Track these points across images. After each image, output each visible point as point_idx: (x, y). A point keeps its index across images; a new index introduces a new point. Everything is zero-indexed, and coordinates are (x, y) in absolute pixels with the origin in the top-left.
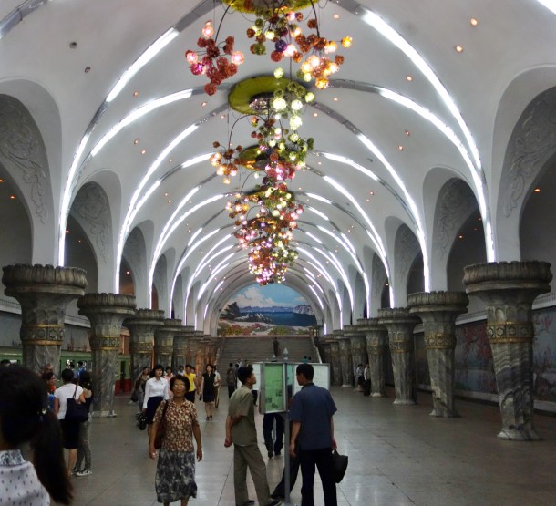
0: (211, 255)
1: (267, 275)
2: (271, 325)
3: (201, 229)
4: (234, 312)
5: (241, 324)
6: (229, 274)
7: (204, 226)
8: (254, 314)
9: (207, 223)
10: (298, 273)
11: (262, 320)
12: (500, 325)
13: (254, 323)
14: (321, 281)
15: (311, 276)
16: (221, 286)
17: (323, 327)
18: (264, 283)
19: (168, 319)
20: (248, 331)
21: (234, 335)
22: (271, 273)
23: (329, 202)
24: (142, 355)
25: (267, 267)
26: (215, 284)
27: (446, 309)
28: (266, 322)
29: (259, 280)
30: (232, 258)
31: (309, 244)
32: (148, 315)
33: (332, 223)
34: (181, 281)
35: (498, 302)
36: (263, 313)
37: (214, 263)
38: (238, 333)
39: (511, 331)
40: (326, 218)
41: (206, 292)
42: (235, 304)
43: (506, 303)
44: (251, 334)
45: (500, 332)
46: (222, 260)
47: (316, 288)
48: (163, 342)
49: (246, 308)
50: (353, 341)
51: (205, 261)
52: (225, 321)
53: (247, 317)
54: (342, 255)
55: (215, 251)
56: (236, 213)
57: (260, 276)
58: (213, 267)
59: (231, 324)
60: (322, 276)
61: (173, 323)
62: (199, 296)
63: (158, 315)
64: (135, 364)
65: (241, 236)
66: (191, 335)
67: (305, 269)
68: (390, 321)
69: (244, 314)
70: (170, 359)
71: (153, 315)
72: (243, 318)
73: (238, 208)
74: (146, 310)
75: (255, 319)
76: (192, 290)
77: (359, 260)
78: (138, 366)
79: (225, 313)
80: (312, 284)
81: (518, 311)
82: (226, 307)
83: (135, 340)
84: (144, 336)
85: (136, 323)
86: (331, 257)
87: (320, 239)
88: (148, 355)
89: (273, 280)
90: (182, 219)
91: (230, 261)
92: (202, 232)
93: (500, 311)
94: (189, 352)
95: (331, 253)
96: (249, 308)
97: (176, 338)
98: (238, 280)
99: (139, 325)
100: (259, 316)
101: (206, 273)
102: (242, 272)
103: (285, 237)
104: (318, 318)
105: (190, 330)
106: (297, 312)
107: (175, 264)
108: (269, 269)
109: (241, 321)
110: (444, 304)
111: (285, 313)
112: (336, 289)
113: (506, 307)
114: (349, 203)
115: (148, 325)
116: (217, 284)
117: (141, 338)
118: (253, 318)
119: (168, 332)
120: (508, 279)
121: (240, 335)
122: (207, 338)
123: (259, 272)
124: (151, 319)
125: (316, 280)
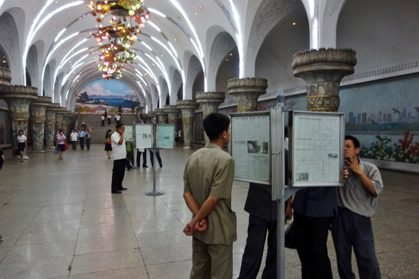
0: (71, 54)
1: (111, 72)
2: (109, 107)
3: (65, 30)
4: (85, 98)
5: (89, 106)
6: (84, 70)
7: (68, 27)
8: (98, 99)
9: (70, 25)
10: (130, 73)
11: (103, 104)
12: (319, 98)
13: (98, 105)
14: (147, 78)
15: (139, 75)
16: (78, 79)
17: (144, 108)
18: (108, 78)
19: (40, 97)
20: (94, 110)
21: (85, 113)
22: (114, 71)
23: (164, 16)
24: (20, 122)
25: (111, 66)
26: (73, 76)
27: (255, 90)
28: (106, 105)
29: (104, 76)
30: (87, 58)
31: (142, 51)
32: (23, 90)
33: (163, 34)
34: (49, 70)
35: (320, 80)
36: (104, 99)
37: (74, 60)
38: (87, 111)
39: (328, 102)
40: (159, 30)
41: (67, 82)
42: (85, 93)
43: (326, 81)
44: (96, 112)
45: (320, 103)
46: (80, 58)
47: (142, 83)
48: (37, 113)
49: (93, 96)
50: (169, 115)
51: (68, 57)
52: (79, 104)
53: (94, 101)
54: (166, 58)
55: (75, 50)
56: (98, 11)
57: (106, 73)
58: (73, 63)
59: (83, 106)
60: (148, 75)
61: (44, 99)
62: (63, 84)
63: (32, 91)
64: (14, 129)
65: (98, 37)
66: (58, 109)
67: (136, 70)
68: (205, 101)
69: (92, 100)
70: (43, 125)
71: (28, 90)
72: (91, 102)
73: (99, 7)
74: (21, 86)
75: (98, 103)
76: (57, 78)
77: (179, 61)
78: (16, 130)
79: (79, 98)
80: (140, 80)
81: (333, 88)
82: (79, 95)
83: (12, 110)
84: (21, 107)
85: (13, 96)
86: (157, 61)
87: (151, 47)
88: (25, 122)
89: (113, 77)
90: (50, 16)
91: (85, 60)
92: (65, 32)
93: (320, 87)
94: (57, 122)
95: (157, 58)
96: (95, 96)
97: (47, 111)
98: (90, 75)
99: (15, 98)
100: (102, 101)
101: (68, 67)
102: (92, 70)
103: (131, 39)
104: (142, 102)
105: (57, 106)
106: (126, 99)
107: (44, 57)
108: (112, 68)
109: (89, 104)
110: (254, 87)
111: (118, 99)
112: (157, 82)
113: (326, 84)
114: (180, 17)
115: (24, 98)
116: (75, 77)
117: (18, 109)
118: (97, 102)
119: (40, 106)
120: (333, 62)
121: (89, 113)
122: (69, 113)
123: (105, 70)
124: (26, 94)
125: (143, 78)
